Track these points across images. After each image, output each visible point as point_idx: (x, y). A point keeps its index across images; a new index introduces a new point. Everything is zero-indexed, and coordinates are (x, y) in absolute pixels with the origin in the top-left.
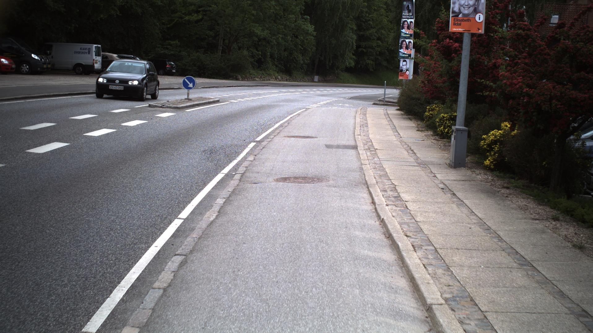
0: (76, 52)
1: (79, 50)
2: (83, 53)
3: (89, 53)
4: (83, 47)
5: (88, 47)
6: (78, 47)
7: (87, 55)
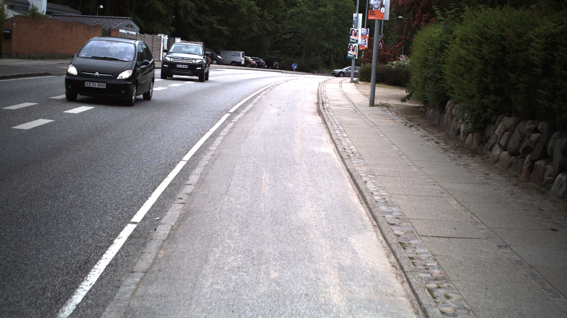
0: (232, 55)
1: (234, 55)
2: (236, 56)
3: (239, 56)
4: (236, 53)
5: (238, 53)
6: (233, 53)
7: (238, 57)
